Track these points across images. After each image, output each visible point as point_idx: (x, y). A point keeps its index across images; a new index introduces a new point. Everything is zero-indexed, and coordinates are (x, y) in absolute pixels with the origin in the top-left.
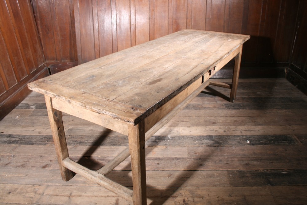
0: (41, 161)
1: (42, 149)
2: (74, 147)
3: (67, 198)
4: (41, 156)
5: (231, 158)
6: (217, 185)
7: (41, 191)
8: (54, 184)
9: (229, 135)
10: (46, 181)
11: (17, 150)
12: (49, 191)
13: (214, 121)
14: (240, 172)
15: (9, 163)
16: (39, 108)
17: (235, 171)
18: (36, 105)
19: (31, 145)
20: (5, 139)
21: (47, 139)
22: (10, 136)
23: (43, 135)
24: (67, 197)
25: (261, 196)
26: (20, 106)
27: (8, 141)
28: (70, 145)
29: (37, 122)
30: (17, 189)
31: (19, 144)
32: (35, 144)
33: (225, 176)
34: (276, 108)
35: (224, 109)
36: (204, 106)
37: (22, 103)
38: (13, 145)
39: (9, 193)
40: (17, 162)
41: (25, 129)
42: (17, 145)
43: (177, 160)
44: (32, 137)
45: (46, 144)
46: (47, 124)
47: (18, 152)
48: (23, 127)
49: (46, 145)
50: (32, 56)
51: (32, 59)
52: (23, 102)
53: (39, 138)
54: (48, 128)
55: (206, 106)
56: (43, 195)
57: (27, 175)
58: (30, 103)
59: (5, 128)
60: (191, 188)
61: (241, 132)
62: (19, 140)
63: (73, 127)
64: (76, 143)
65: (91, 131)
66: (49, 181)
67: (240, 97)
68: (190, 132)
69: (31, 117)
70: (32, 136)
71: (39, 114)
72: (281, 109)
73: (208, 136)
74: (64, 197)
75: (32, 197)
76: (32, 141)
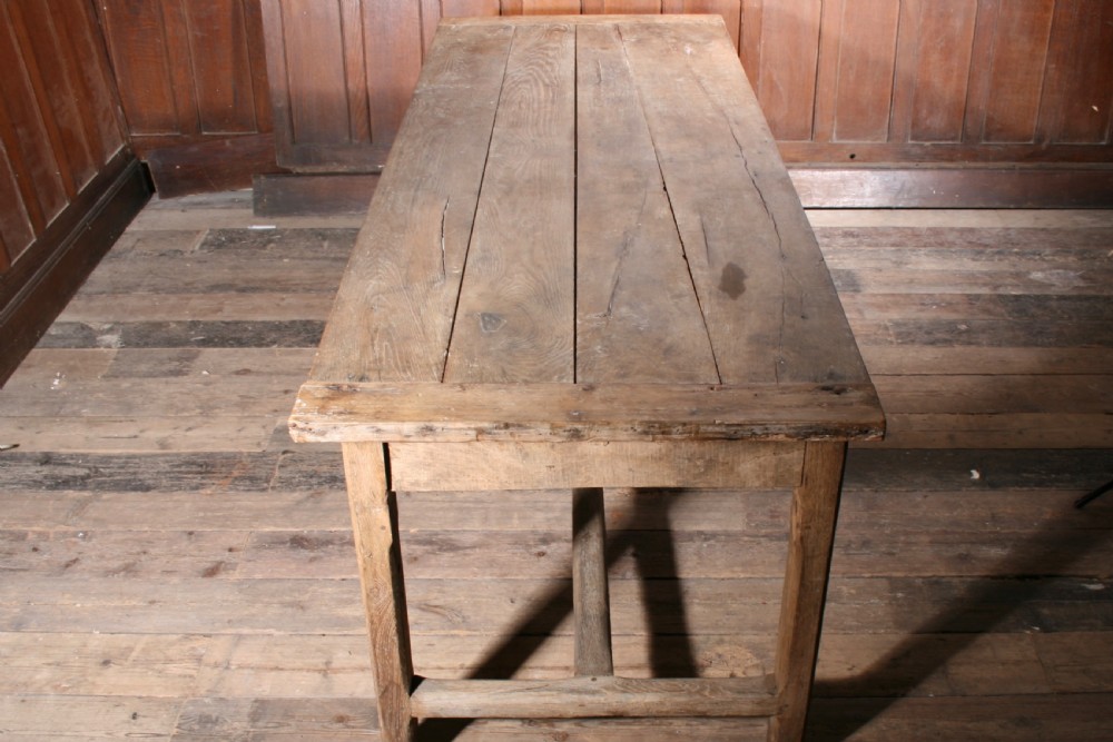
0: (196, 553)
1: (188, 505)
2: (312, 496)
3: (318, 677)
4: (191, 533)
5: (906, 533)
6: (851, 628)
7: (217, 655)
8: (259, 631)
9: (904, 447)
10: (229, 621)
11: (92, 512)
12: (245, 655)
14: (937, 583)
15: (75, 561)
16: (138, 345)
17: (919, 581)
18: (120, 333)
19: (139, 493)
20: (33, 471)
21: (199, 469)
22: (47, 459)
23: (178, 455)
24: (317, 675)
25: (1003, 664)
26: (57, 337)
27: (46, 477)
28: (294, 491)
29: (143, 404)
30: (130, 649)
31: (93, 490)
32: (154, 488)
33: (881, 598)
35: (891, 342)
37: (62, 324)
38: (71, 493)
39: (106, 663)
40: (102, 557)
41: (100, 431)
42: (86, 494)
43: (706, 540)
44: (137, 461)
45: (197, 488)
46: (183, 410)
47: (95, 520)
48: (92, 423)
49: (201, 491)
50: (79, 120)
51: (80, 130)
52: (63, 317)
53: (166, 465)
54: (191, 424)
56: (227, 668)
57: (152, 602)
58: (95, 323)
59: (21, 428)
60: (756, 639)
61: (951, 437)
62: (88, 476)
64: (314, 481)
66: (241, 622)
67: (959, 292)
69: (115, 382)
70: (134, 456)
71: (143, 368)
74: (305, 673)
75: (191, 676)
76: (141, 477)
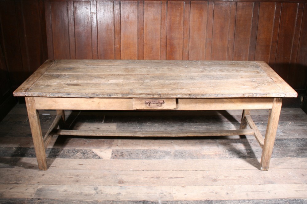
9: (232, 199)
13: (215, 178)
34: (290, 156)
35: (227, 157)
36: (203, 154)
55: (205, 154)
61: (247, 195)
63: (43, 185)
65: (65, 193)
68: (186, 194)
72: (296, 157)
73: (207, 201)
